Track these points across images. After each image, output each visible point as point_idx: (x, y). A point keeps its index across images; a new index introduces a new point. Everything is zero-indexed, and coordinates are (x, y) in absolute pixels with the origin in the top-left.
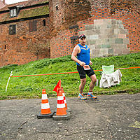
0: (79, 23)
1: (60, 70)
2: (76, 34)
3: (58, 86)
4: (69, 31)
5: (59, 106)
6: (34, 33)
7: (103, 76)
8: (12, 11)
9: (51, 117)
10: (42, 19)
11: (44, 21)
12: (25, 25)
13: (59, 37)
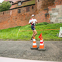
0: (49, 7)
1: (40, 29)
2: (47, 12)
3: (40, 36)
4: (44, 11)
5: (41, 44)
6: (28, 12)
7: (60, 32)
8: (19, 3)
9: (37, 49)
10: (32, 6)
11: (33, 7)
12: (25, 9)
13: (39, 14)
